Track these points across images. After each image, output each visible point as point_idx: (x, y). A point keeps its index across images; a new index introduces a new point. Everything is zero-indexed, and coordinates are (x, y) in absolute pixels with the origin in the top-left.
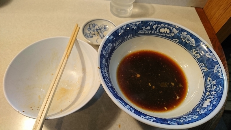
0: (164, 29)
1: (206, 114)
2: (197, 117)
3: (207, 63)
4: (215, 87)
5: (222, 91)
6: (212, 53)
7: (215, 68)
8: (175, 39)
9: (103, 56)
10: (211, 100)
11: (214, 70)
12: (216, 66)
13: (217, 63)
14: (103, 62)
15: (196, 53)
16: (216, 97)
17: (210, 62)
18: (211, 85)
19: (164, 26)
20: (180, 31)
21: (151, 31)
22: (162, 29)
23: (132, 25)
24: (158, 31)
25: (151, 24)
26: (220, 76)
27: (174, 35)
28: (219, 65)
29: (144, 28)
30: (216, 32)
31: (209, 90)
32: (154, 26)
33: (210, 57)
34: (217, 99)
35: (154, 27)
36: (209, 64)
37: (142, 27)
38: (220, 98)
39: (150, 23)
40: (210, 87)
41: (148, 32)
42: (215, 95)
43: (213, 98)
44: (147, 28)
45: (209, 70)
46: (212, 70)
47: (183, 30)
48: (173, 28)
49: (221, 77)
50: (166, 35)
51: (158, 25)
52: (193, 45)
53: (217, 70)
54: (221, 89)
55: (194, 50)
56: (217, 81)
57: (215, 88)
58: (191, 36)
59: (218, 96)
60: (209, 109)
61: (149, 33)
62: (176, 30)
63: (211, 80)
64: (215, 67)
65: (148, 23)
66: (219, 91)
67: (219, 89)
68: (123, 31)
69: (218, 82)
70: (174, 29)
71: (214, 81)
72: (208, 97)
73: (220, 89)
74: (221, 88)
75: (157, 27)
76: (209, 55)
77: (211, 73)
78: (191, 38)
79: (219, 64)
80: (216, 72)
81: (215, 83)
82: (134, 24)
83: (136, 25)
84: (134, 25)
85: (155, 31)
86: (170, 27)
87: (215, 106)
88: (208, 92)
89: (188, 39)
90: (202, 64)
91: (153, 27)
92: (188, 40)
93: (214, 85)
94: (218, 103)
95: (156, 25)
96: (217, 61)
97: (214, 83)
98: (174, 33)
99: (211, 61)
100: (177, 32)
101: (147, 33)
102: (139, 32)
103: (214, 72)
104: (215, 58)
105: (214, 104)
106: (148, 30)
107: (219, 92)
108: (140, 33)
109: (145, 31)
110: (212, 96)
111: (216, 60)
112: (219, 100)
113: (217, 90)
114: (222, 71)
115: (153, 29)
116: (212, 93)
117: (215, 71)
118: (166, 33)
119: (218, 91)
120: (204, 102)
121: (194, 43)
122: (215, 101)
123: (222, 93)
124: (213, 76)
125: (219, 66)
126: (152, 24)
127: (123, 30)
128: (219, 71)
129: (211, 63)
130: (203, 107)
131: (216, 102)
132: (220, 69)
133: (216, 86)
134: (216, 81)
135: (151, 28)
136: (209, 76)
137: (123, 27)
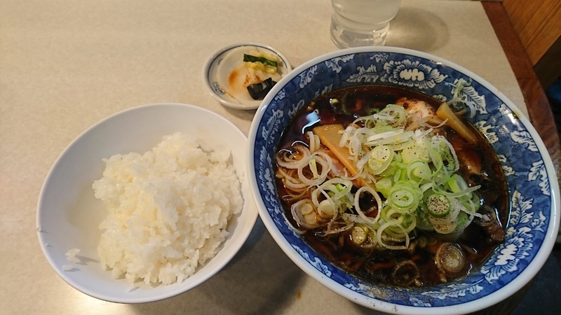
0: (410, 70)
1: (501, 283)
2: (479, 288)
3: (513, 155)
4: (529, 216)
5: (546, 226)
6: (527, 131)
7: (533, 169)
8: (437, 95)
9: (261, 143)
10: (517, 248)
11: (531, 175)
12: (535, 164)
13: (537, 156)
14: (262, 157)
15: (489, 131)
16: (530, 240)
17: (521, 155)
18: (521, 211)
19: (410, 63)
20: (449, 77)
21: (378, 76)
22: (406, 70)
23: (332, 65)
24: (395, 77)
25: (377, 60)
26: (542, 190)
27: (435, 86)
28: (541, 162)
29: (362, 69)
31: (514, 224)
32: (387, 64)
33: (521, 141)
34: (531, 245)
35: (385, 68)
36: (518, 159)
37: (357, 67)
38: (539, 243)
40: (518, 215)
41: (373, 79)
42: (528, 235)
43: (523, 242)
44: (369, 70)
45: (517, 174)
46: (526, 173)
47: (455, 74)
48: (433, 68)
49: (546, 192)
50: (416, 85)
51: (396, 63)
52: (482, 112)
53: (538, 174)
54: (542, 223)
55: (483, 123)
56: (535, 201)
57: (530, 219)
58: (476, 90)
59: (534, 239)
60: (510, 270)
61: (374, 81)
62: (440, 74)
63: (522, 198)
64: (532, 166)
65: (372, 58)
66: (539, 227)
67: (537, 220)
68: (309, 80)
69: (538, 204)
70: (436, 72)
71: (528, 202)
72: (510, 238)
73: (540, 221)
74: (543, 218)
75: (394, 67)
76: (520, 136)
77: (523, 182)
78: (476, 94)
79: (542, 159)
80: (534, 178)
81: (530, 207)
82: (337, 60)
83: (340, 63)
84: (337, 63)
85: (389, 75)
86: (425, 66)
87: (524, 264)
88: (512, 229)
89: (468, 96)
90: (502, 158)
91: (383, 66)
92: (470, 99)
93: (528, 211)
94: (532, 255)
95: (392, 62)
96: (539, 152)
97: (527, 205)
98: (435, 82)
99: (524, 152)
100: (442, 78)
101: (369, 80)
102: (348, 80)
103: (530, 179)
104: (533, 143)
105: (523, 257)
106: (372, 73)
108: (351, 81)
109: (364, 76)
110: (519, 237)
111: (536, 150)
112: (536, 247)
113: (534, 224)
114: (548, 177)
115: (384, 72)
116: (521, 230)
117: (531, 177)
118: (417, 81)
119: (535, 226)
120: (500, 252)
121: (484, 105)
122: (526, 251)
123: (545, 233)
124: (525, 189)
125: (543, 164)
126: (380, 61)
127: (310, 77)
128: (542, 176)
129: (524, 157)
130: (496, 264)
131: (527, 254)
132: (543, 173)
133: (532, 213)
134: (533, 201)
135: (379, 70)
136: (515, 189)
137: (309, 69)
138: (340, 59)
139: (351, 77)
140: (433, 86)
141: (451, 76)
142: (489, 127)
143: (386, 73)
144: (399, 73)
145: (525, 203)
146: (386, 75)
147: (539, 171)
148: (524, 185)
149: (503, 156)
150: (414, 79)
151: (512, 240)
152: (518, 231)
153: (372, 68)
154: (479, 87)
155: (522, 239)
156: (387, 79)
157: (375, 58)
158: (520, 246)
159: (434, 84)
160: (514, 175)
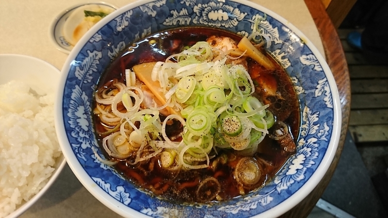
0: (216, 11)
1: (289, 193)
2: (269, 199)
3: (303, 76)
4: (316, 127)
5: (330, 136)
6: (312, 54)
7: (319, 87)
8: (241, 31)
9: (73, 82)
10: (305, 157)
11: (317, 91)
12: (320, 82)
13: (322, 74)
14: (73, 96)
15: (283, 58)
16: (316, 149)
17: (308, 75)
18: (309, 124)
19: (215, 5)
20: (248, 15)
21: (190, 19)
22: (213, 11)
23: (146, 9)
24: (205, 19)
25: (187, 4)
26: (326, 103)
27: (238, 24)
28: (325, 79)
29: (175, 13)
30: (327, 6)
31: (304, 136)
32: (196, 7)
33: (308, 63)
34: (317, 154)
35: (195, 10)
36: (307, 79)
37: (170, 11)
38: (324, 151)
39: (186, 2)
40: (307, 128)
41: (186, 21)
42: (314, 145)
43: (311, 152)
44: (181, 13)
45: (307, 92)
46: (313, 91)
47: (253, 11)
48: (235, 8)
49: (329, 106)
50: (223, 25)
51: (203, 5)
52: (276, 42)
53: (323, 90)
54: (326, 133)
55: (278, 51)
56: (321, 115)
57: (316, 130)
58: (270, 23)
59: (319, 148)
60: (298, 179)
61: (188, 23)
62: (241, 12)
63: (310, 112)
64: (318, 84)
65: (182, 2)
66: (324, 136)
67: (323, 131)
68: (126, 23)
69: (323, 117)
70: (237, 11)
71: (315, 115)
72: (300, 149)
73: (325, 131)
74: (327, 128)
75: (203, 10)
76: (308, 59)
77: (311, 98)
78: (271, 27)
79: (326, 77)
80: (320, 94)
81: (317, 119)
82: (151, 5)
83: (154, 8)
84: (151, 8)
85: (199, 17)
86: (227, 7)
87: (311, 171)
88: (302, 141)
89: (264, 29)
90: (294, 80)
91: (193, 9)
92: (267, 32)
93: (315, 124)
95: (200, 5)
96: (323, 71)
97: (315, 118)
98: (237, 20)
99: (311, 73)
100: (243, 16)
101: (183, 23)
102: (165, 23)
103: (316, 95)
104: (318, 64)
105: (310, 166)
106: (184, 16)
107: (323, 138)
108: (168, 24)
109: (179, 19)
110: (308, 147)
111: (321, 69)
112: (321, 156)
113: (319, 134)
114: (331, 92)
115: (195, 14)
116: (309, 141)
117: (318, 93)
118: (223, 21)
119: (321, 136)
120: (291, 162)
121: (277, 35)
122: (312, 160)
123: (328, 142)
124: (313, 104)
125: (327, 81)
126: (190, 5)
127: (127, 21)
128: (326, 92)
129: (311, 76)
130: (287, 174)
132: (327, 89)
133: (319, 125)
134: (319, 114)
135: (190, 13)
136: (305, 105)
137: (125, 13)
138: (153, 4)
139: (167, 20)
140: (236, 24)
141: (249, 13)
142: (283, 54)
143: (197, 15)
144: (207, 15)
145: (312, 116)
146: (197, 17)
147: (323, 88)
148: (312, 101)
149: (295, 78)
150: (220, 19)
151: (302, 150)
152: (307, 142)
153: (184, 12)
154: (272, 21)
155: (310, 149)
156: (198, 20)
157: (185, 3)
158: (308, 156)
159: (237, 22)
160: (304, 93)
